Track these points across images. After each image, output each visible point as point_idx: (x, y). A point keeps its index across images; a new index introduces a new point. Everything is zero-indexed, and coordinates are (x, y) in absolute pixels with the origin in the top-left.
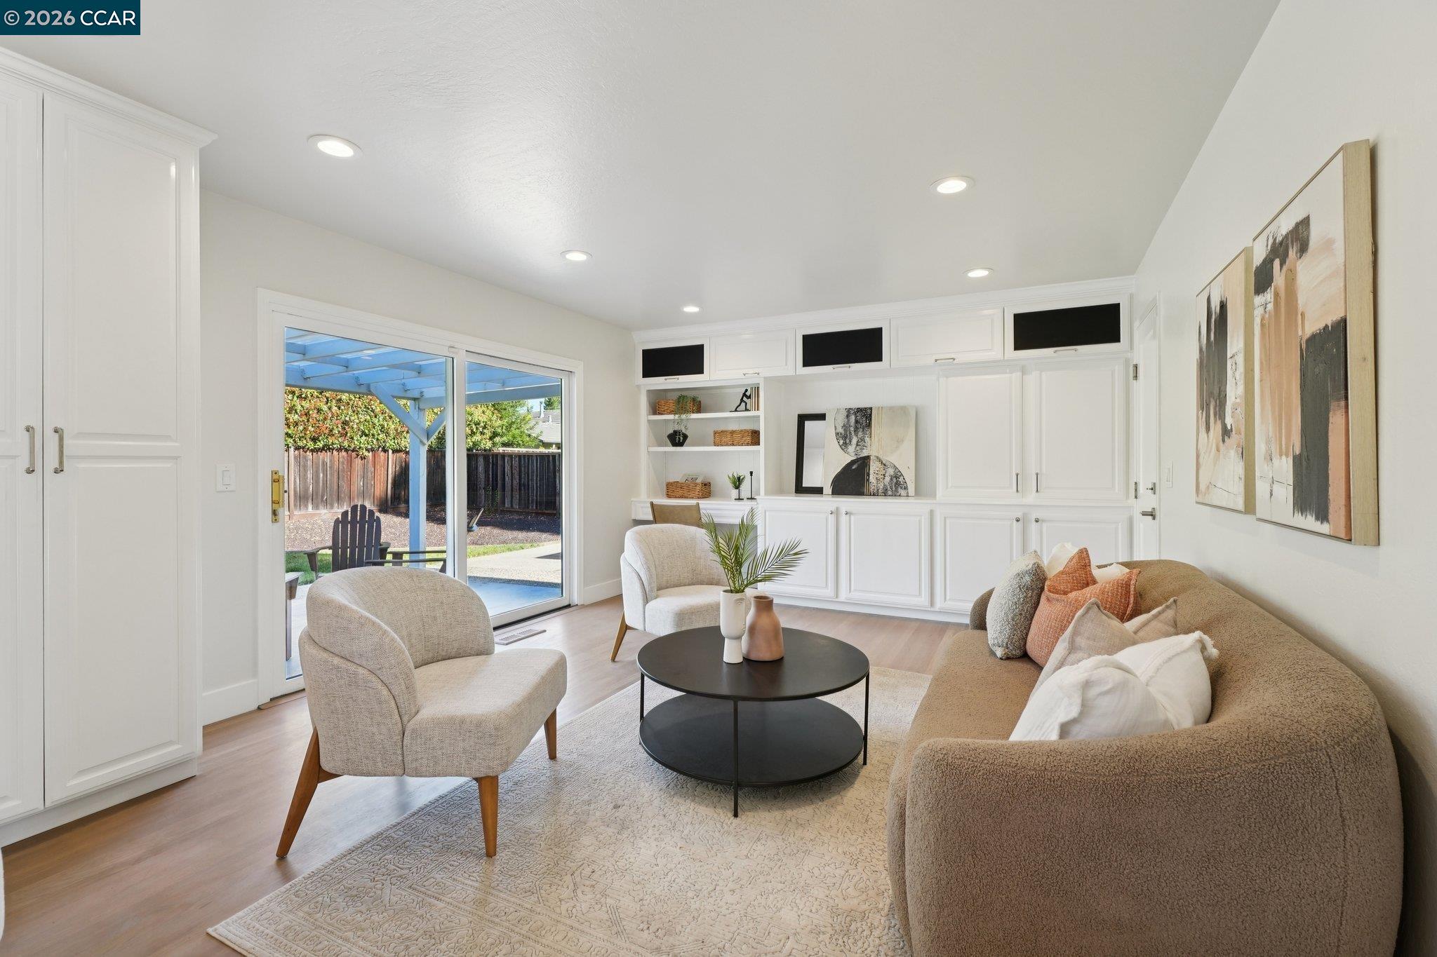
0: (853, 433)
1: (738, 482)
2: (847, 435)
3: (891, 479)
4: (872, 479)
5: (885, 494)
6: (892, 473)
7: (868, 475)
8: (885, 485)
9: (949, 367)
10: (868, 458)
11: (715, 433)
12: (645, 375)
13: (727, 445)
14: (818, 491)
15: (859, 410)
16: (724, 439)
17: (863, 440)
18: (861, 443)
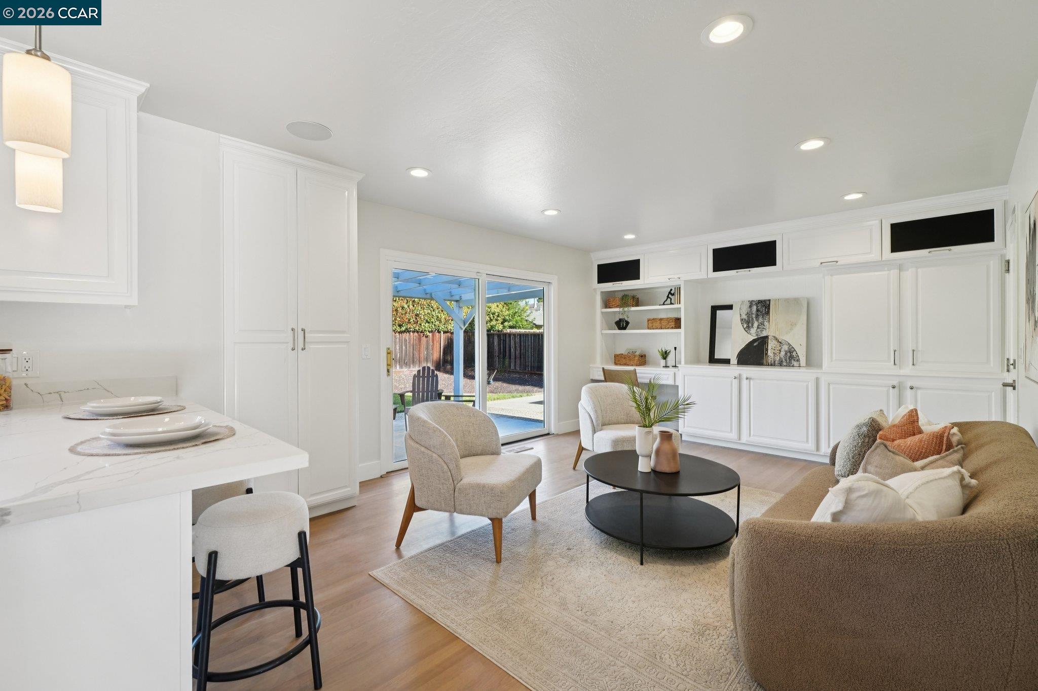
0: (755, 319)
1: (665, 355)
2: (750, 321)
3: (786, 354)
4: (770, 353)
5: (781, 364)
6: (787, 349)
7: (767, 350)
8: (780, 358)
9: (833, 267)
10: (767, 337)
11: (649, 320)
12: (600, 281)
13: (657, 328)
14: (727, 362)
15: (760, 302)
16: (655, 325)
17: (762, 324)
18: (761, 326)
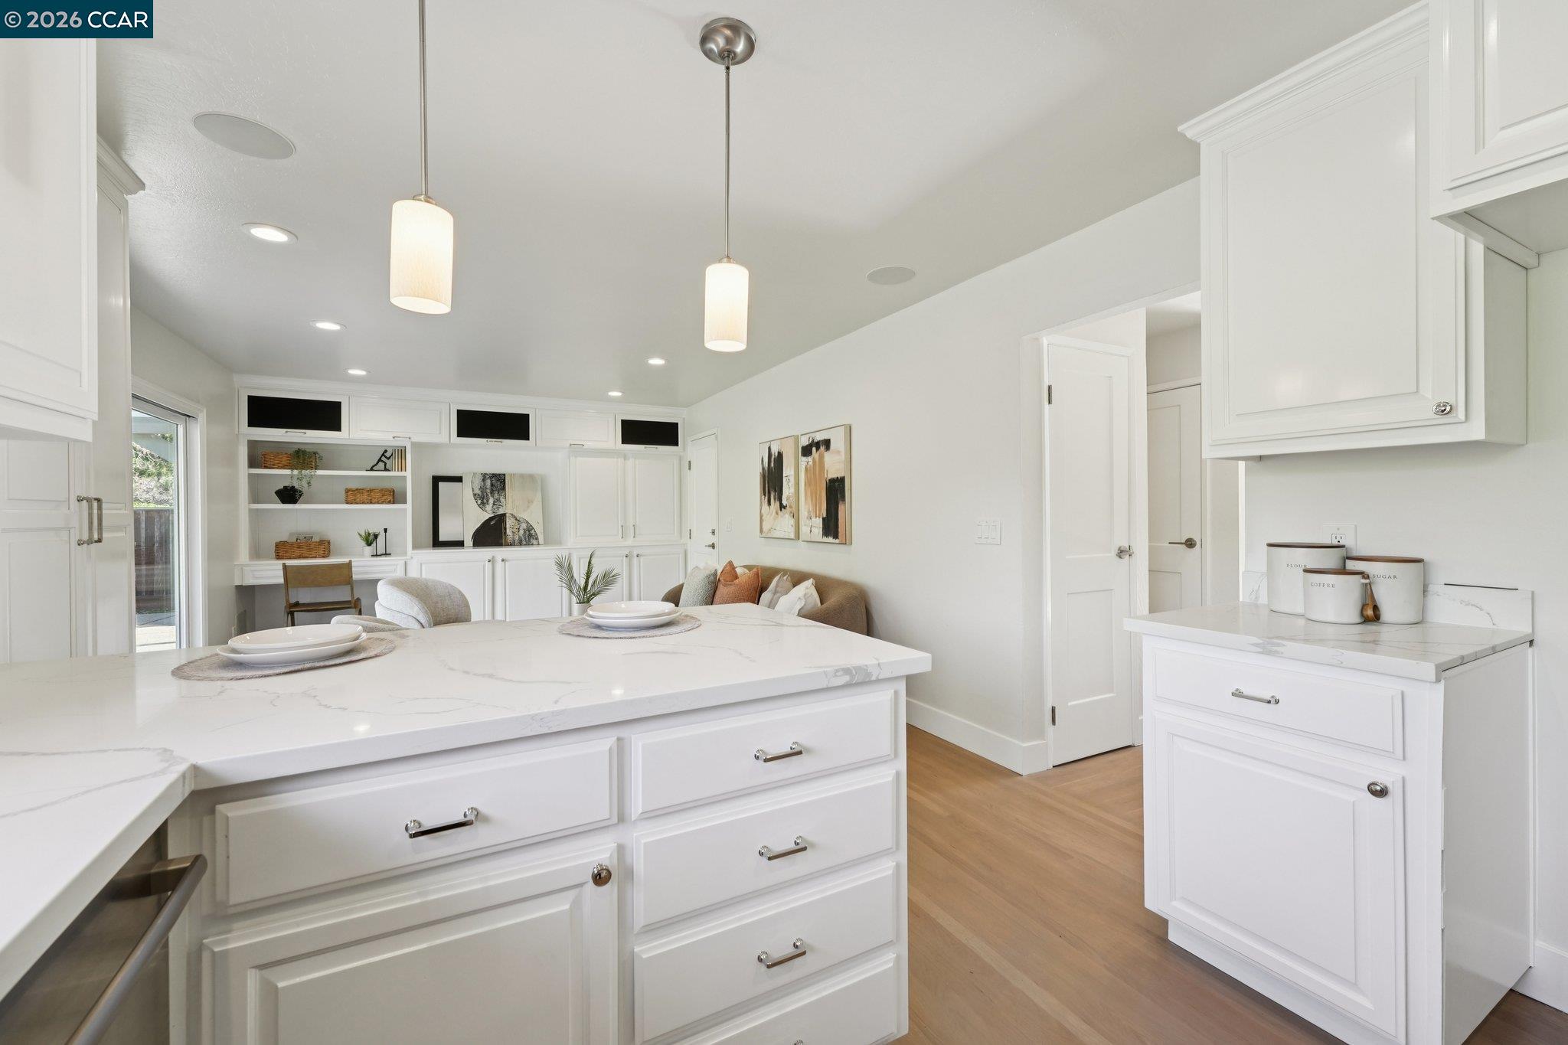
0: (489, 494)
1: (369, 540)
2: (484, 496)
3: (525, 532)
4: (509, 532)
5: (520, 544)
6: (525, 527)
7: (505, 529)
8: (520, 537)
9: (577, 449)
10: (504, 515)
11: (347, 491)
12: (251, 424)
13: (361, 503)
15: (494, 476)
16: (359, 497)
17: (499, 500)
18: (497, 502)
